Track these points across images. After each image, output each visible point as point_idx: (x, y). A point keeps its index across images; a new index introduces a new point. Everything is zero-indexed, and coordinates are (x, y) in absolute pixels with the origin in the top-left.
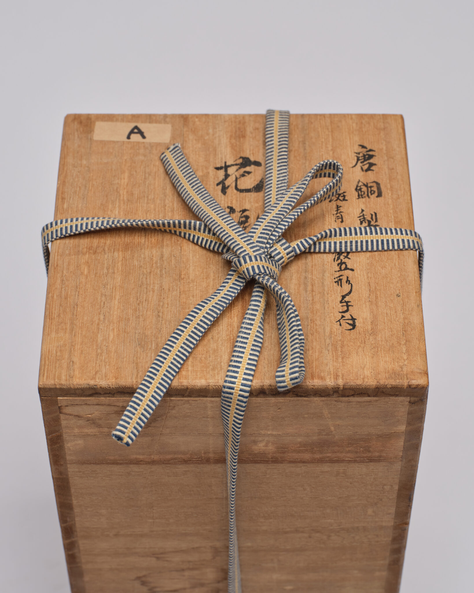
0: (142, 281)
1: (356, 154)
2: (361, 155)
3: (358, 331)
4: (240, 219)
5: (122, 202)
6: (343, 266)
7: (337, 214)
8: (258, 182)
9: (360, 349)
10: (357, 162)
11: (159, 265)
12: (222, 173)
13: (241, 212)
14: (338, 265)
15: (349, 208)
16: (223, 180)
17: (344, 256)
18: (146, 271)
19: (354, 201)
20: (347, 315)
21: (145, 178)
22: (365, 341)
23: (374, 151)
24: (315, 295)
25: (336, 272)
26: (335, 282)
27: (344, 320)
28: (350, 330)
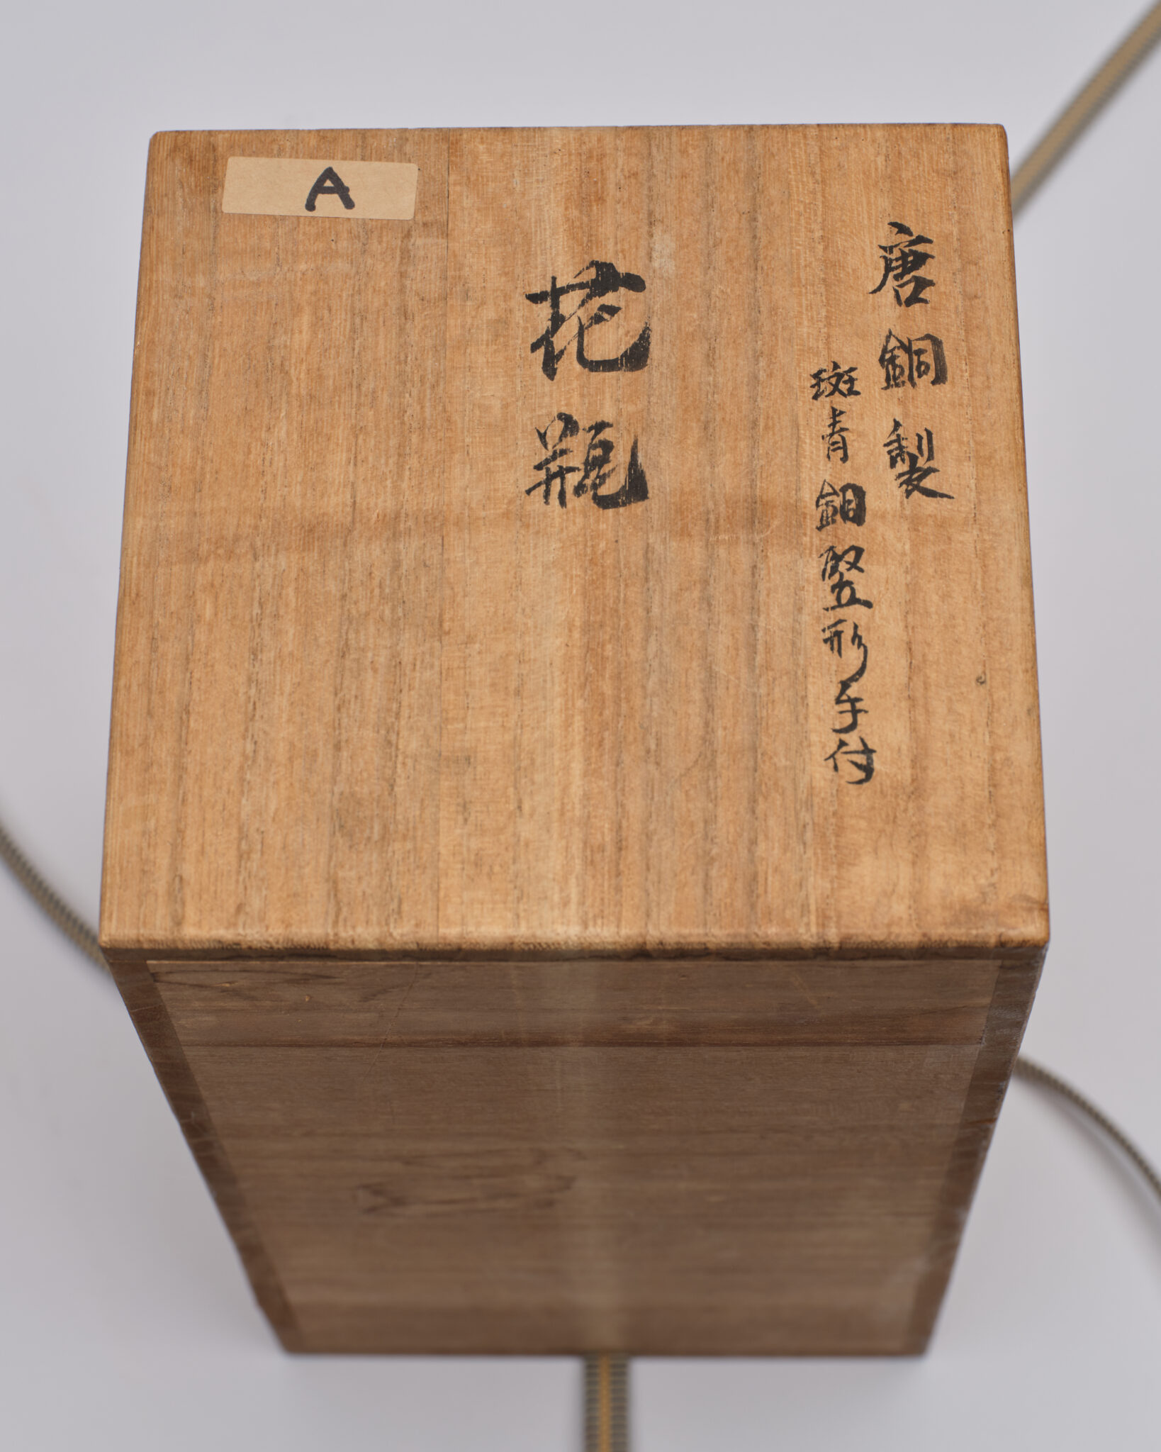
0: (347, 639)
1: (882, 253)
2: (896, 253)
3: (879, 786)
4: (589, 452)
5: (295, 403)
6: (846, 593)
7: (831, 435)
8: (636, 339)
9: (883, 840)
10: (886, 276)
11: (387, 590)
12: (544, 309)
13: (593, 432)
14: (833, 588)
15: (862, 419)
16: (547, 331)
17: (848, 563)
18: (358, 611)
19: (877, 395)
20: (853, 740)
21: (353, 330)
22: (895, 817)
23: (930, 241)
24: (774, 679)
25: (827, 609)
26: (825, 641)
27: (846, 753)
28: (860, 782)
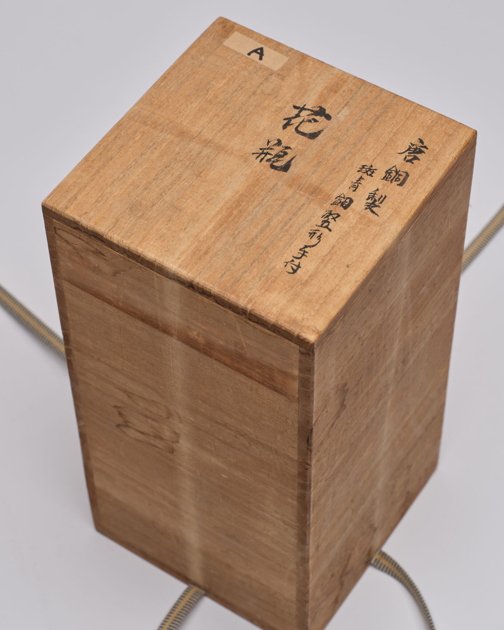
0: (170, 164)
1: (410, 145)
2: (415, 147)
3: (294, 277)
4: (279, 152)
5: (204, 100)
6: (326, 224)
7: (355, 183)
8: (317, 131)
9: (285, 291)
10: (406, 151)
11: (192, 158)
12: (296, 111)
13: (285, 148)
14: (323, 221)
15: (368, 183)
16: (292, 117)
17: (333, 217)
18: (179, 159)
19: (378, 180)
20: (297, 262)
21: (236, 90)
22: (293, 287)
23: (427, 149)
24: (286, 235)
25: (317, 225)
26: (309, 233)
27: (292, 264)
28: (290, 273)
